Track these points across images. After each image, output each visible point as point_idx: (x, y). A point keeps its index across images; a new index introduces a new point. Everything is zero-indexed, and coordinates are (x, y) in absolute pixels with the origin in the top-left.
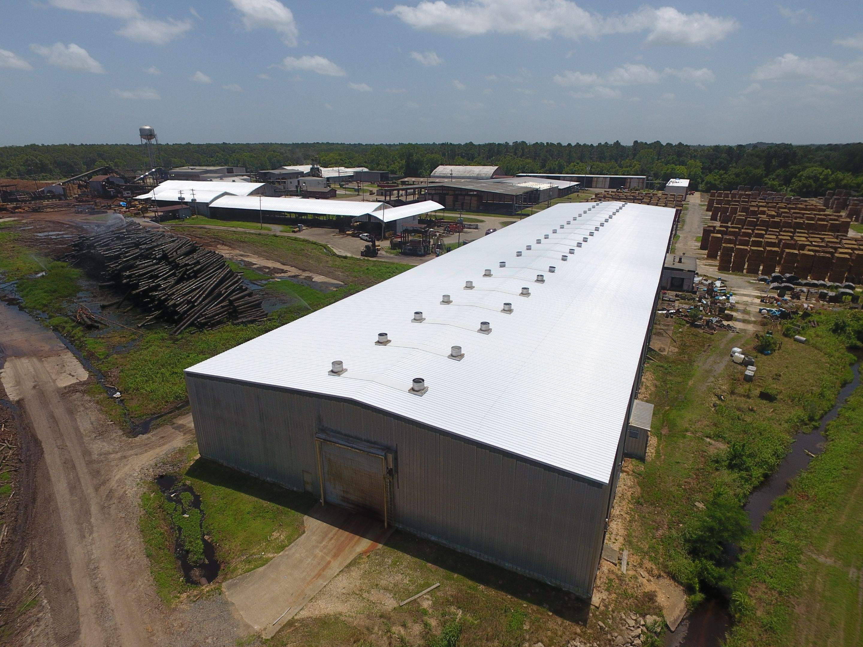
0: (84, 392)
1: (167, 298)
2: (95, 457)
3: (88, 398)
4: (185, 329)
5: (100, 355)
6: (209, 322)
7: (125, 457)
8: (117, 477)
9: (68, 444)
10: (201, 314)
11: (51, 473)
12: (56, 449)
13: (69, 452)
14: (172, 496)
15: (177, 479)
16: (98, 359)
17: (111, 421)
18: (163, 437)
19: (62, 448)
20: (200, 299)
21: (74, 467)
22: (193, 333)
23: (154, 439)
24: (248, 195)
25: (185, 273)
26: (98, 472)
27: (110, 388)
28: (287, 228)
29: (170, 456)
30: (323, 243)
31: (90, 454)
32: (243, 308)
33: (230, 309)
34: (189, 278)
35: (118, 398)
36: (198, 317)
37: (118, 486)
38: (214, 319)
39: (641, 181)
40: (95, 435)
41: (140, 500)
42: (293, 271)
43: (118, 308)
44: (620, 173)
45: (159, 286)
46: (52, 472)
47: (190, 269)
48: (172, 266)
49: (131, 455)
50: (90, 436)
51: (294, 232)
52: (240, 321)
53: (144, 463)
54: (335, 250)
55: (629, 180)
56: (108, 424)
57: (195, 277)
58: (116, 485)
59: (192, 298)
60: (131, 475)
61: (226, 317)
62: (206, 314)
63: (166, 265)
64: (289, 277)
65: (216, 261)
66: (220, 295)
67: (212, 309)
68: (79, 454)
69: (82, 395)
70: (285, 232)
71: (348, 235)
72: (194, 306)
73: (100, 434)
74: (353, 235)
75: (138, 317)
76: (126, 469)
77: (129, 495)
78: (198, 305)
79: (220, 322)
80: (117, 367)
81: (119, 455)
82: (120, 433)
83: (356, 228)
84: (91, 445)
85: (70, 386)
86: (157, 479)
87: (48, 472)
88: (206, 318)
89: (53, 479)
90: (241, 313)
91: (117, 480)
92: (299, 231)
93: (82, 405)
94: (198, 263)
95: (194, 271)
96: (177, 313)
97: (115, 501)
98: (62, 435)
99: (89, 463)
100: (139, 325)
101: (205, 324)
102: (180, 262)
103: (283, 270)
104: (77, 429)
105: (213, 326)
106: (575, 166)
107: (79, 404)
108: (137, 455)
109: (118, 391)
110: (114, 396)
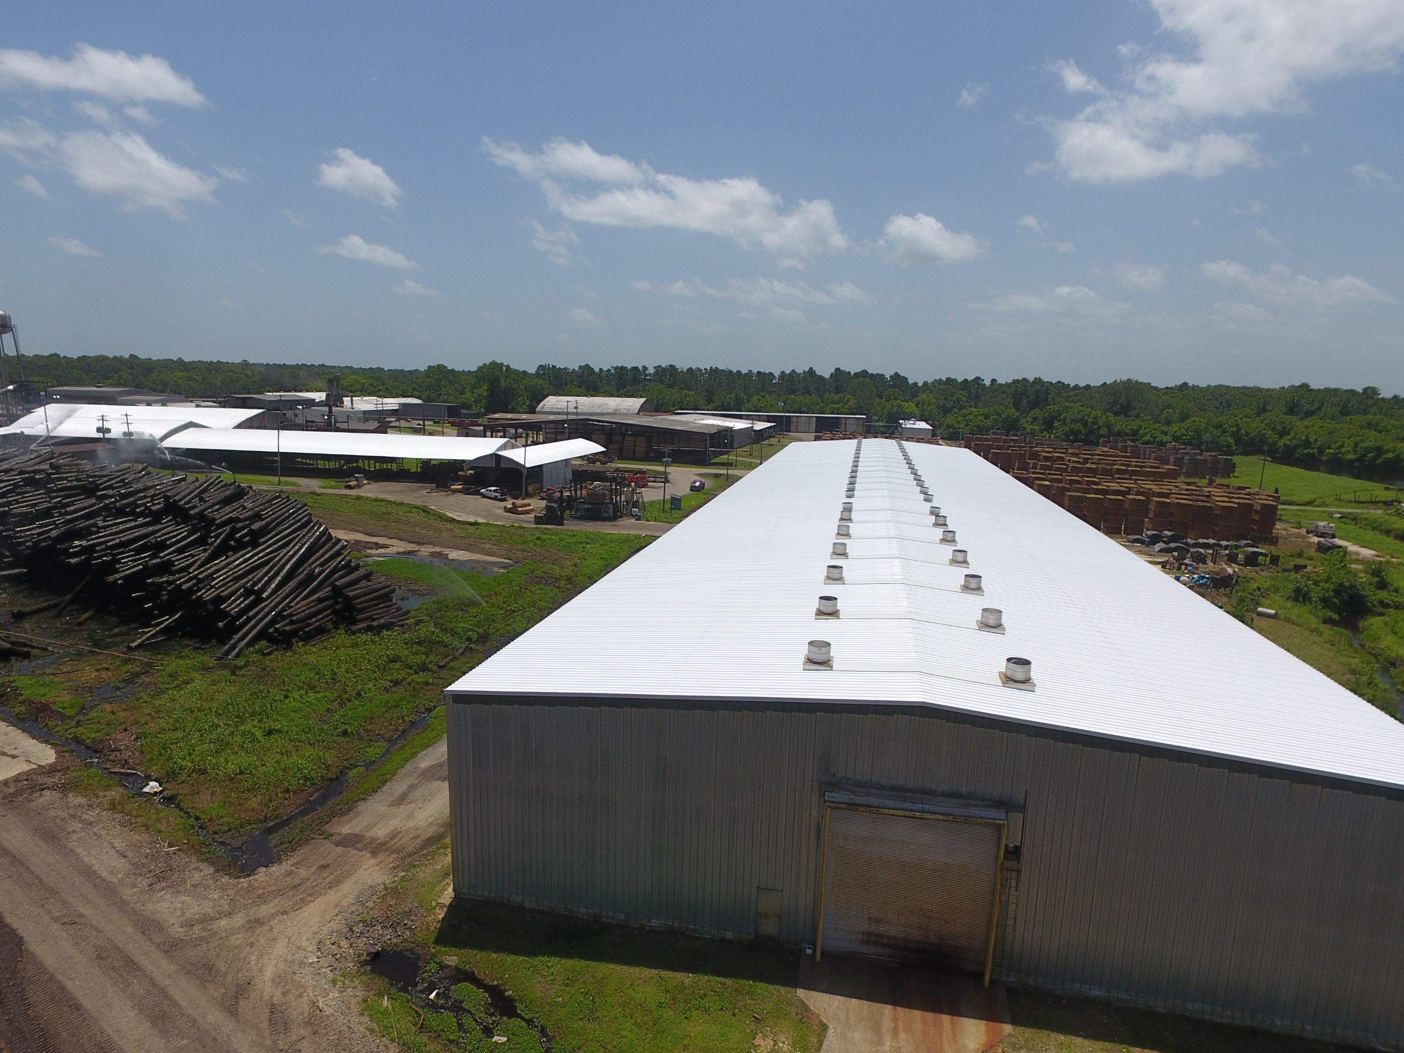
0: (64, 789)
1: (194, 585)
2: (178, 931)
3: (81, 800)
4: (249, 645)
5: (64, 708)
6: (301, 629)
7: (259, 922)
8: (269, 972)
9: (82, 910)
10: (279, 614)
11: (69, 985)
12: (55, 926)
13: (97, 929)
14: (432, 996)
15: (418, 957)
16: (63, 717)
17: (170, 846)
18: (324, 867)
19: (72, 922)
20: (273, 586)
21: (131, 965)
22: (269, 654)
23: (303, 872)
24: (235, 428)
25: (230, 536)
26: (209, 967)
27: (122, 774)
28: (332, 482)
29: (370, 904)
30: (419, 503)
31: (160, 928)
32: (361, 603)
33: (337, 603)
34: (241, 545)
35: (155, 794)
36: (274, 621)
37: (284, 994)
38: (309, 625)
39: (861, 422)
40: (148, 881)
41: (366, 1019)
42: (399, 546)
43: (58, 616)
44: (828, 411)
45: (170, 563)
46: (75, 987)
47: (243, 528)
48: (194, 525)
49: (273, 916)
50: (134, 886)
51: (350, 487)
52: (360, 626)
53: (315, 929)
54: (449, 514)
55: (843, 421)
56: (168, 853)
57: (254, 544)
58: (278, 993)
59: (256, 584)
60: (302, 963)
61: (331, 620)
62: (291, 615)
63: (177, 524)
64: (398, 553)
65: (293, 513)
66: (311, 577)
67: (300, 606)
68: (129, 930)
69: (59, 795)
70: (330, 488)
71: (455, 491)
72: (259, 600)
73: (159, 879)
74: (465, 491)
75: (116, 630)
76: (280, 948)
77: (329, 1011)
78: (268, 597)
79: (320, 631)
80: (126, 730)
81: (239, 919)
82: (208, 870)
83: (467, 480)
84: (150, 906)
85: (17, 779)
86: (366, 963)
87: (63, 988)
88: (292, 623)
89: (87, 1003)
90: (361, 611)
91: (273, 980)
92: (358, 486)
93: (73, 816)
94: (258, 517)
95: (251, 533)
96: (224, 614)
97: (303, 1033)
98: (52, 892)
99: (171, 948)
100: (133, 645)
101: (294, 634)
102: (216, 515)
103: (376, 544)
104: (89, 873)
105: (308, 638)
106: (759, 400)
107: (64, 815)
108: (285, 913)
109: (149, 778)
110: (146, 790)
